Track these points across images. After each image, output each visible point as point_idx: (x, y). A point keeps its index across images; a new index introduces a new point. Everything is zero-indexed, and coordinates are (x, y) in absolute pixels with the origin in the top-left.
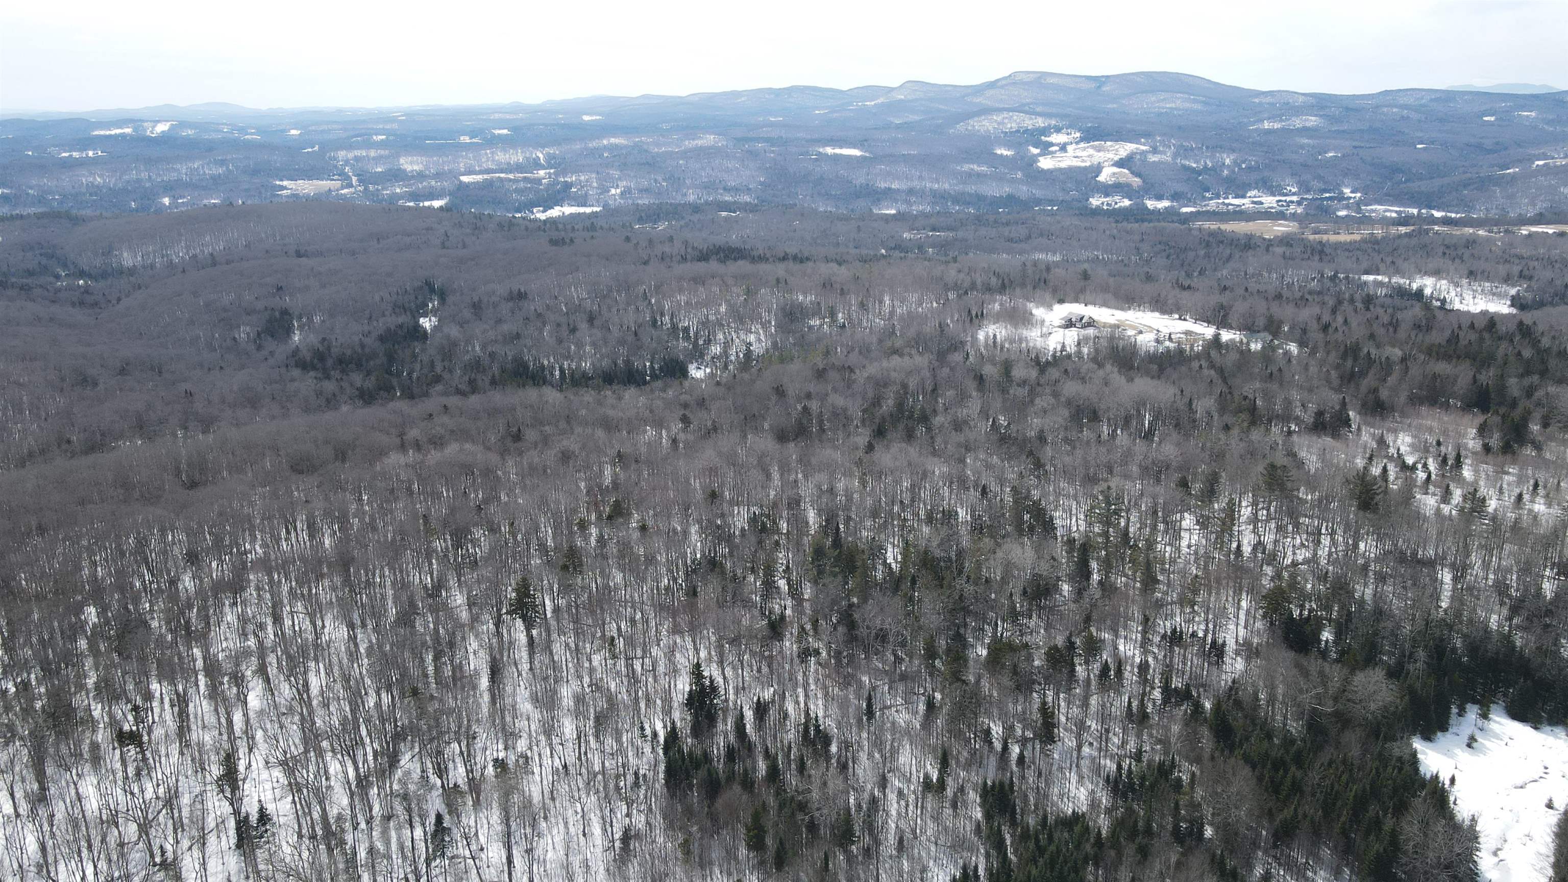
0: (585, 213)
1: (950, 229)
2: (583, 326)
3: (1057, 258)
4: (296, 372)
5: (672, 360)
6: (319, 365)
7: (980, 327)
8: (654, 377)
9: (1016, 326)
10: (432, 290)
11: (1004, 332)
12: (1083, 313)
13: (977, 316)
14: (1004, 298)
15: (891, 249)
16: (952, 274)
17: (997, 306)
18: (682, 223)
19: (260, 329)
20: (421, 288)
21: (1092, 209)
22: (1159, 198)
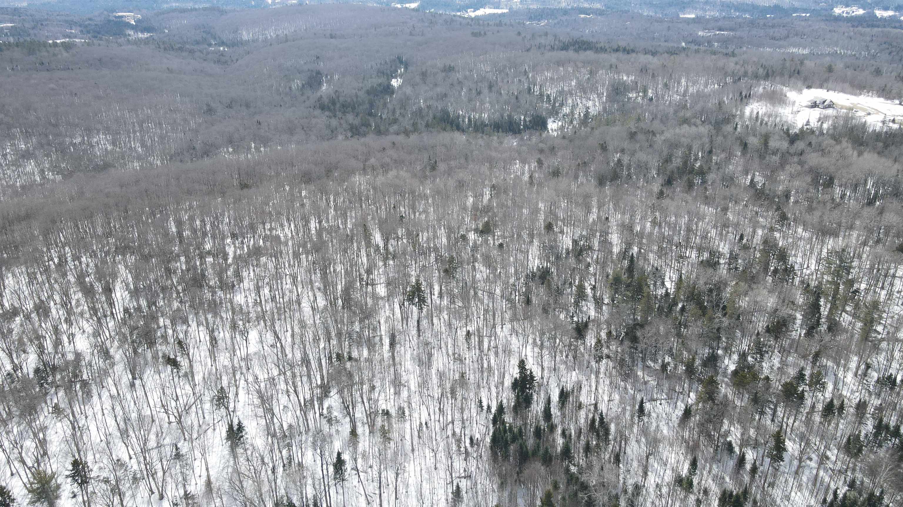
0: (497, 13)
1: (731, 29)
2: (486, 91)
3: (806, 52)
4: (318, 112)
5: (538, 116)
6: (332, 107)
7: (747, 104)
8: (525, 126)
9: (773, 104)
10: (401, 62)
11: (764, 108)
12: (825, 98)
13: (746, 96)
14: (767, 83)
15: (689, 42)
16: (731, 64)
17: (761, 90)
18: (556, 21)
19: (304, 82)
20: (394, 61)
21: (835, 16)
22: (886, 9)
